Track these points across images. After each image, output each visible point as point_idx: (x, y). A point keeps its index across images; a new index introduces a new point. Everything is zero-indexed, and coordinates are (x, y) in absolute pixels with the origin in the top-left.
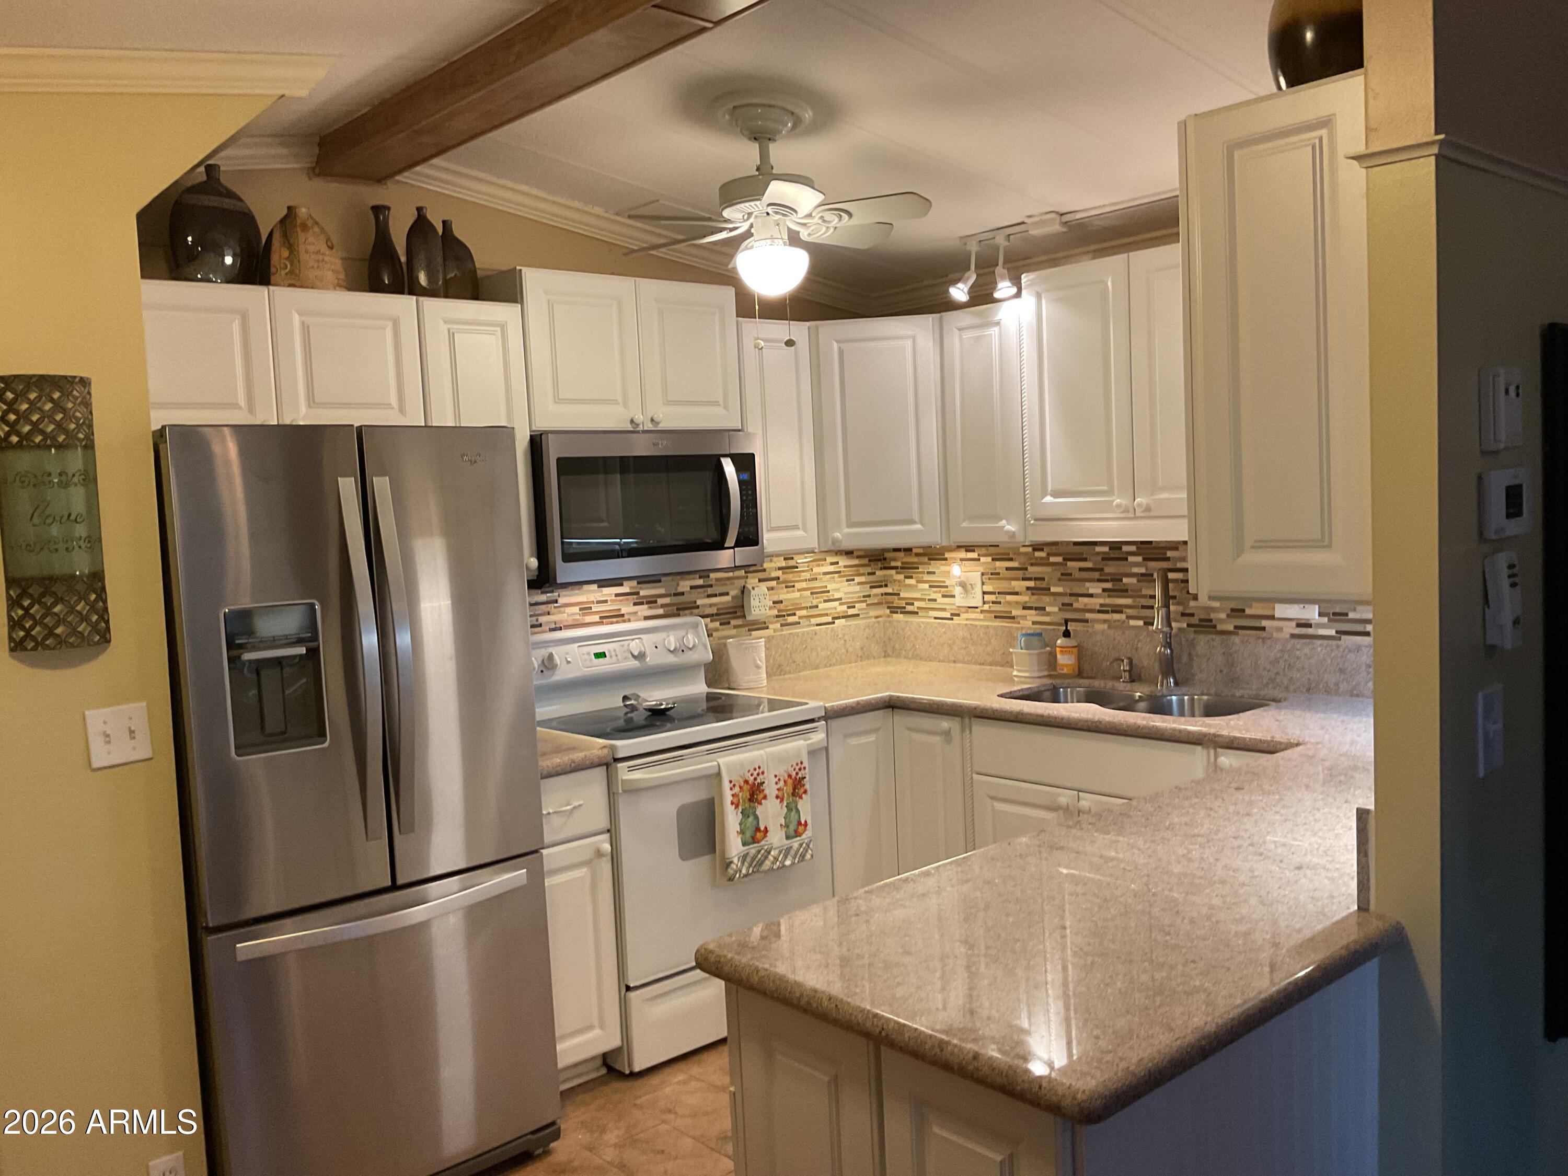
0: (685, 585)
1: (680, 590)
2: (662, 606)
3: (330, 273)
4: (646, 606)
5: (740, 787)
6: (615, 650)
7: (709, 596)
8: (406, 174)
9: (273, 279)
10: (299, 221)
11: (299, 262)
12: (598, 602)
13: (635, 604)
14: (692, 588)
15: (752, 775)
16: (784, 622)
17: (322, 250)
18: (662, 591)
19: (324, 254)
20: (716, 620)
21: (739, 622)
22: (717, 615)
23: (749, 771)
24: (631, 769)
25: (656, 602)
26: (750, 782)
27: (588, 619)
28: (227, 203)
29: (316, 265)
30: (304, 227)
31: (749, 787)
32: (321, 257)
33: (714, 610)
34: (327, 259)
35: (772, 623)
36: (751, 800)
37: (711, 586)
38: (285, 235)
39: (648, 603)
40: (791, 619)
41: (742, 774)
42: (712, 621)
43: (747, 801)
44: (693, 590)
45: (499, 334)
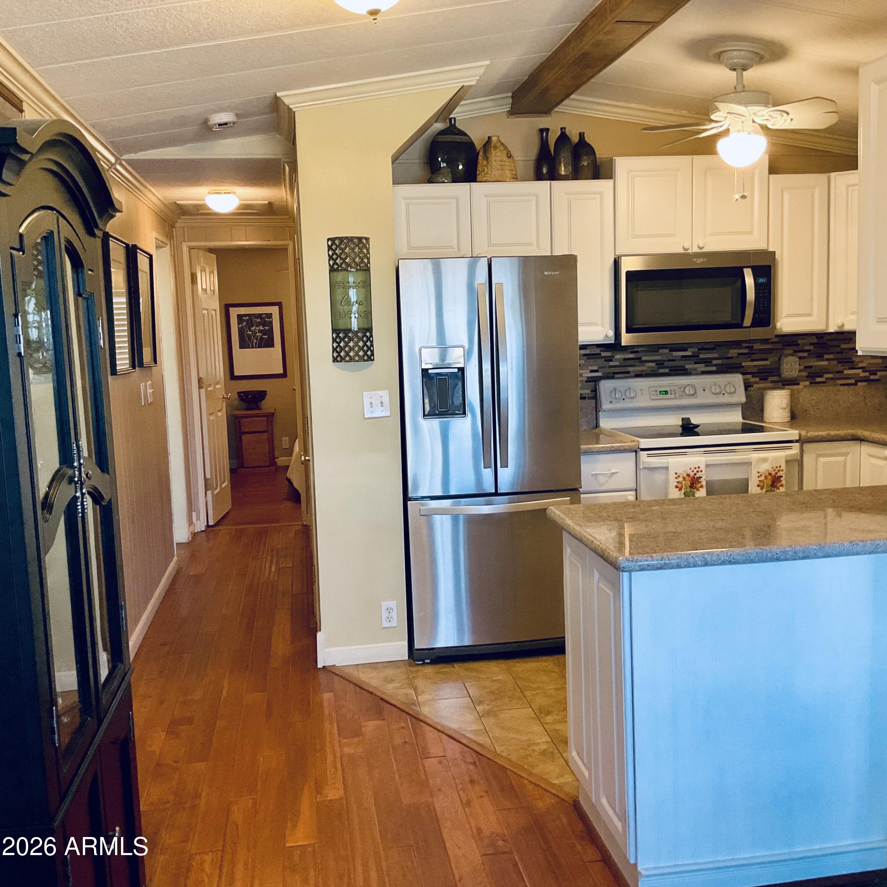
0: (733, 352)
1: (729, 355)
2: (716, 365)
3: (508, 171)
4: (703, 365)
5: (684, 478)
6: (674, 390)
7: (752, 360)
8: (559, 107)
9: (479, 178)
10: (493, 144)
11: (491, 167)
12: (669, 361)
13: (695, 363)
14: (739, 354)
15: (693, 471)
16: (813, 381)
17: (504, 159)
18: (716, 356)
19: (505, 162)
20: (756, 377)
21: (775, 378)
22: (757, 373)
23: (691, 469)
24: (649, 456)
25: (711, 362)
26: (691, 476)
27: (661, 371)
28: (458, 138)
29: (500, 168)
30: (496, 147)
31: (690, 478)
32: (503, 163)
33: (755, 370)
34: (507, 164)
35: (803, 381)
36: (691, 487)
37: (754, 354)
38: (485, 153)
39: (705, 363)
40: (818, 380)
41: (685, 470)
42: (753, 377)
43: (688, 487)
44: (739, 356)
45: (599, 199)
